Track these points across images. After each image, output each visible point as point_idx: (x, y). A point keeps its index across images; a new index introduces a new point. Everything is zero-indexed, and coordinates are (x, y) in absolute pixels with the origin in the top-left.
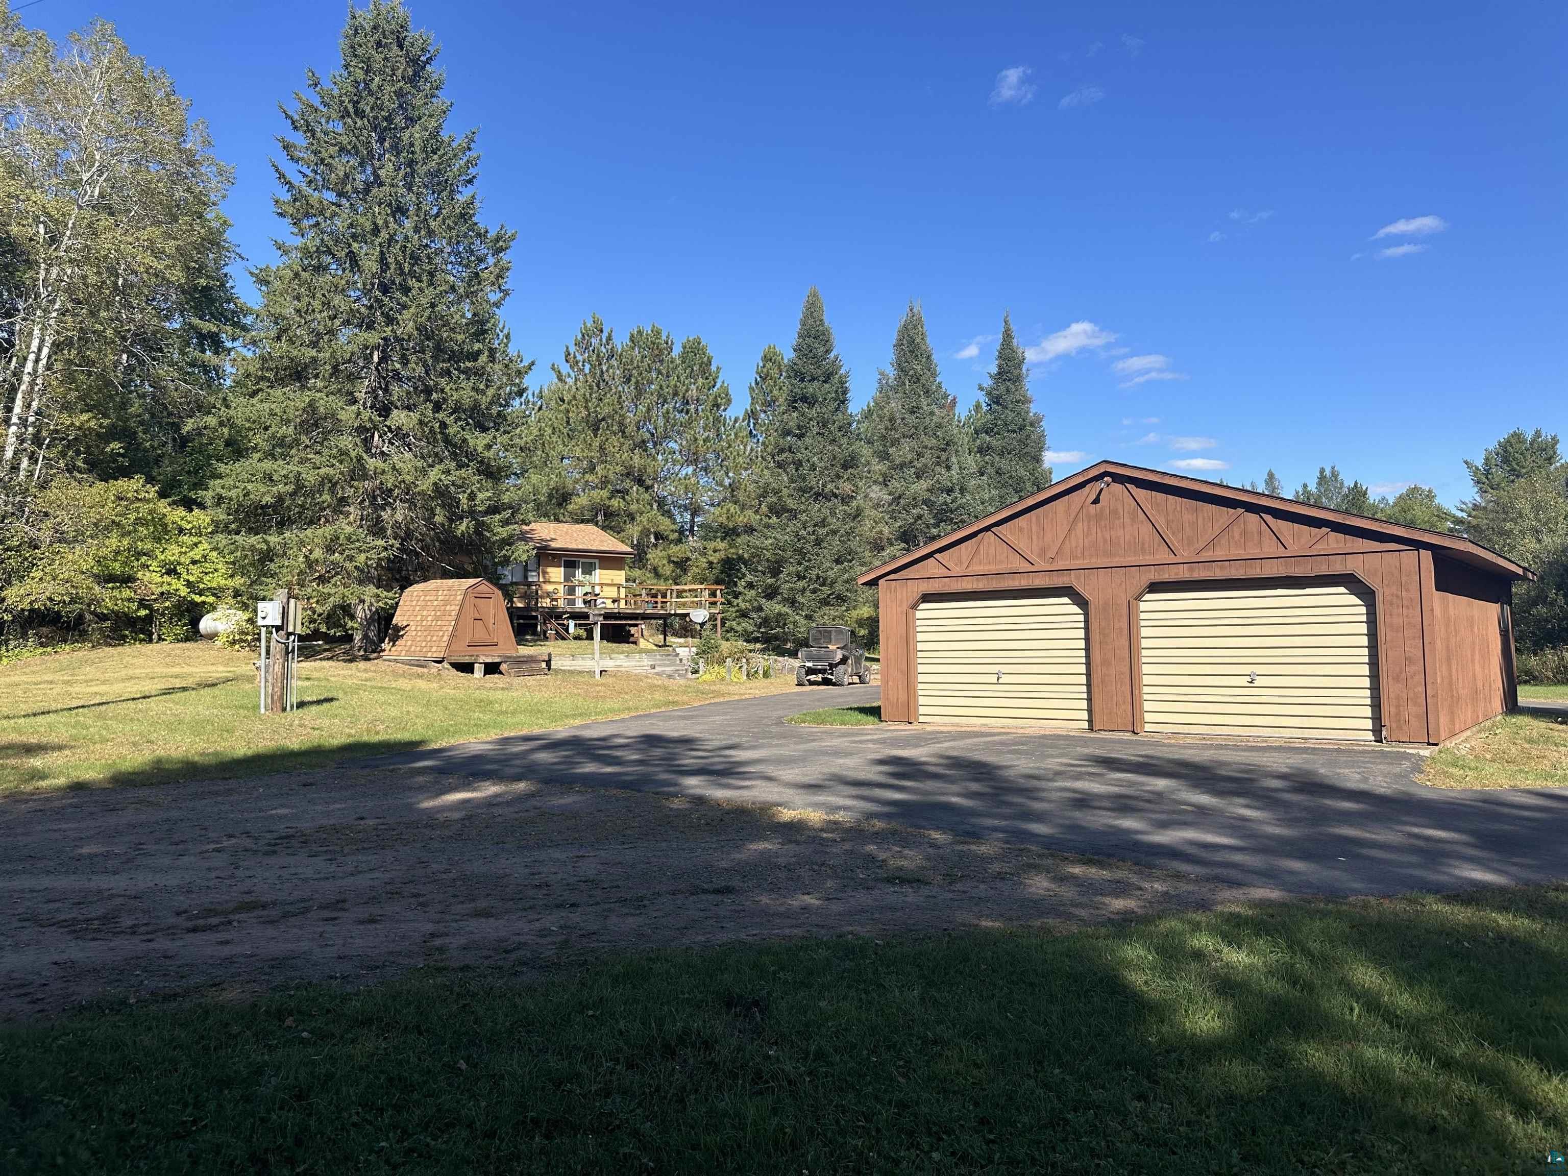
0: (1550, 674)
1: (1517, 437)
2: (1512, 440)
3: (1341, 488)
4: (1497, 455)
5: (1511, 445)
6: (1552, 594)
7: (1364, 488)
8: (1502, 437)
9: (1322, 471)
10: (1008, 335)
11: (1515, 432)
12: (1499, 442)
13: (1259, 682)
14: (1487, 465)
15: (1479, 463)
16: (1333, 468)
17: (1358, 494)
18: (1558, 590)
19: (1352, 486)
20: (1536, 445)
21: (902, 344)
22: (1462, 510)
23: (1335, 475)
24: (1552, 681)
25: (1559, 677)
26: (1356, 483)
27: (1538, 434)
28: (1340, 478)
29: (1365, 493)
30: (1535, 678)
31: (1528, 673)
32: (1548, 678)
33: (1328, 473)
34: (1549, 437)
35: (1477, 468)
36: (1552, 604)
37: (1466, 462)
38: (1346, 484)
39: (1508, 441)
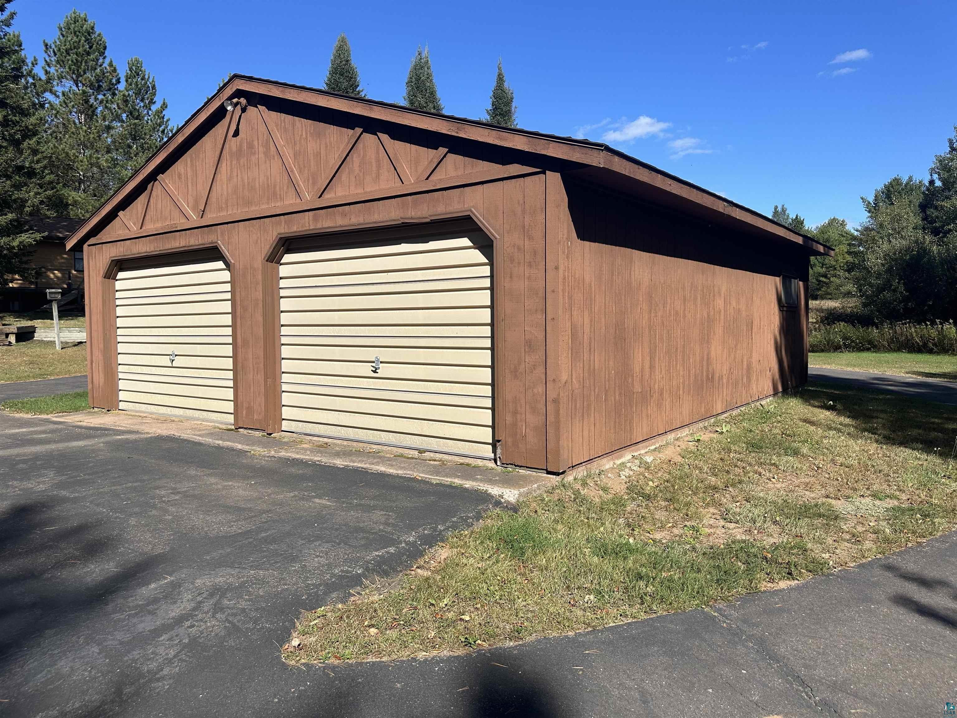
0: (885, 343)
1: (897, 181)
2: (893, 183)
3: (787, 219)
4: (883, 193)
5: (892, 187)
6: (895, 283)
7: (802, 219)
8: (887, 181)
9: (776, 208)
10: (500, 79)
11: (895, 178)
12: (885, 185)
13: (384, 371)
14: (876, 200)
15: (871, 199)
16: (783, 206)
17: (798, 222)
18: (900, 280)
19: (794, 217)
20: (908, 187)
21: (412, 82)
22: (857, 231)
23: (784, 210)
24: (887, 349)
25: (892, 346)
26: (797, 216)
27: (910, 179)
28: (787, 212)
29: (802, 223)
30: (875, 347)
31: (870, 342)
32: (884, 346)
33: (779, 209)
34: (918, 181)
35: (869, 203)
36: (895, 291)
37: (862, 198)
38: (791, 216)
39: (891, 184)
